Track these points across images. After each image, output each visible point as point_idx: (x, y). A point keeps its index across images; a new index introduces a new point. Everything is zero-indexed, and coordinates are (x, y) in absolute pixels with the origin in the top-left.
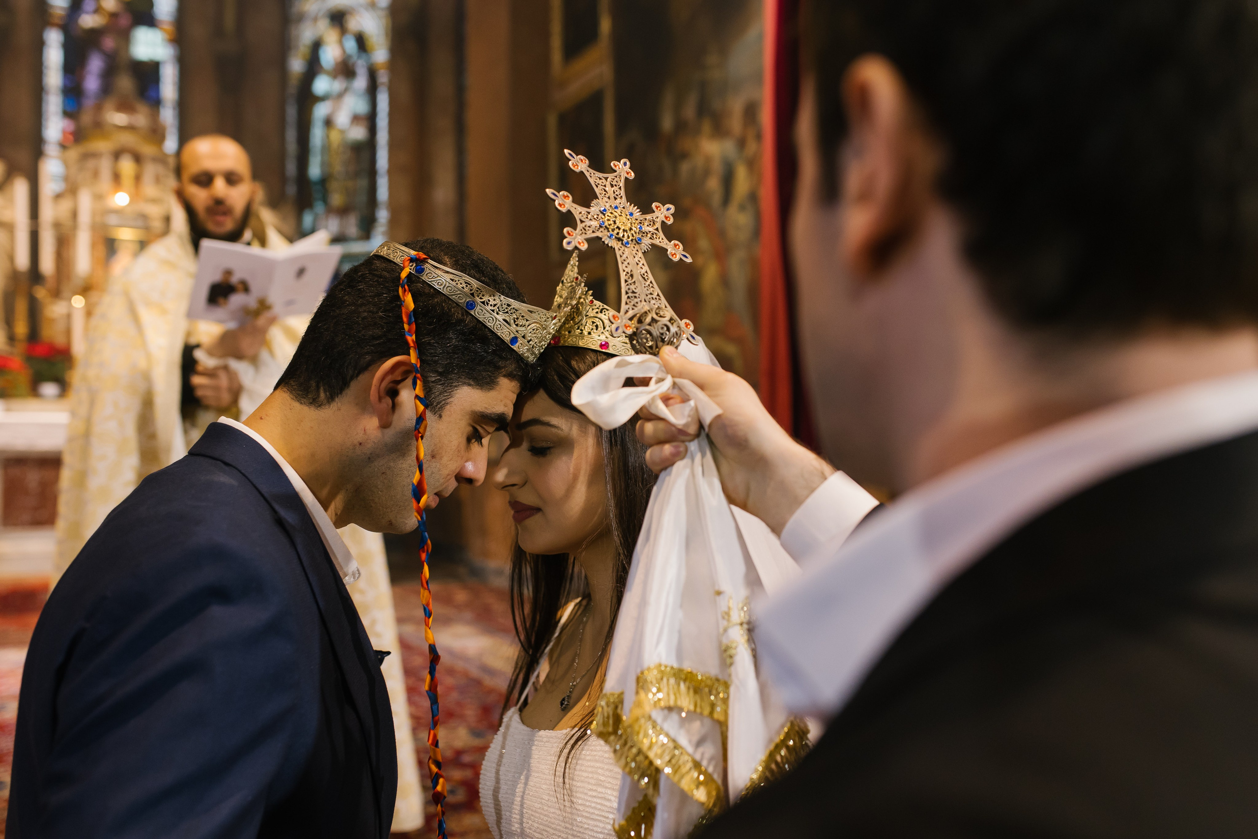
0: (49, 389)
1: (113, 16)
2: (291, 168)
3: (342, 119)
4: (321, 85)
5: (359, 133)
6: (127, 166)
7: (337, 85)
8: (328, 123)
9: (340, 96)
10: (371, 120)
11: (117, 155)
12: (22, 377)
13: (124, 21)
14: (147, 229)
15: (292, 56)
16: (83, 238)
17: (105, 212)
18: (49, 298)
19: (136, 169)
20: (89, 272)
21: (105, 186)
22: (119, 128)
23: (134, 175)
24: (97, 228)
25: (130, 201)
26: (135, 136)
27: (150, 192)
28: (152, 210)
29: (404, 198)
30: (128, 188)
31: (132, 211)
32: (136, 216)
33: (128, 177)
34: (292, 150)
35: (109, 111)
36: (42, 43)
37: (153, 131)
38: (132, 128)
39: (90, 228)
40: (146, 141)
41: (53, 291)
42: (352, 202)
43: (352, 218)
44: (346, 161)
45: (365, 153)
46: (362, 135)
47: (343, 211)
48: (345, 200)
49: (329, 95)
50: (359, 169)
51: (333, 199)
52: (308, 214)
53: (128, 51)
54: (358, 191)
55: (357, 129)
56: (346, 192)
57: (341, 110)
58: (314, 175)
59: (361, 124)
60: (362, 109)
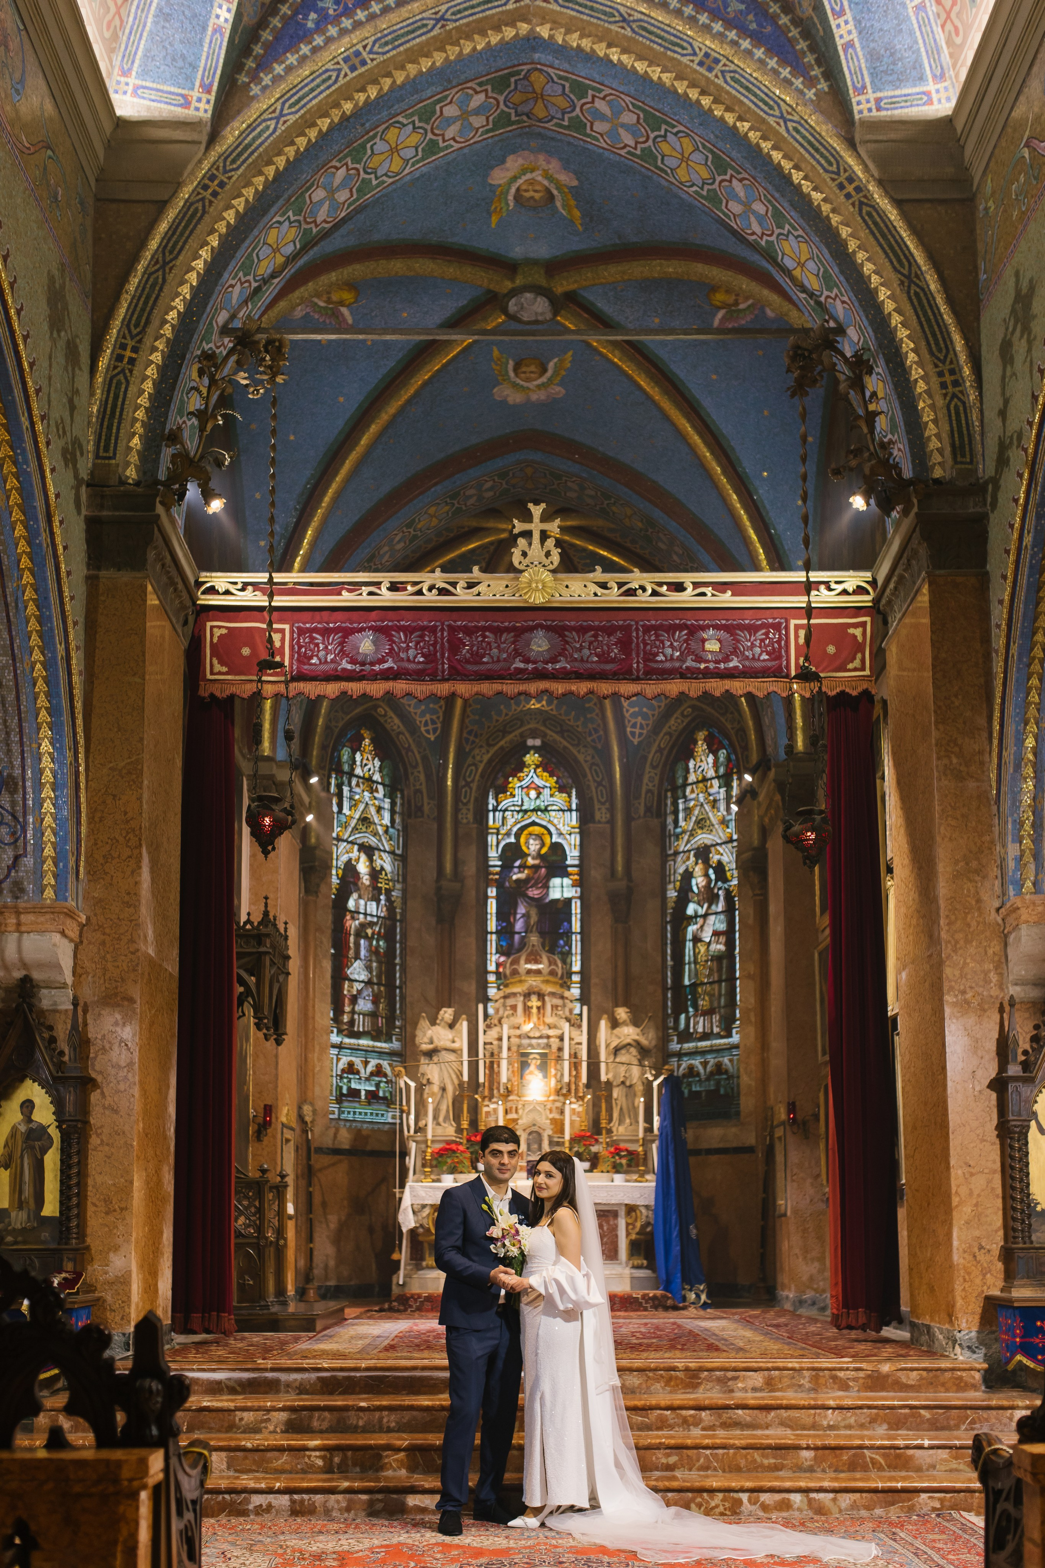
2: (671, 978)
3: (707, 936)
4: (691, 909)
5: (719, 947)
6: (535, 1003)
8: (696, 940)
9: (705, 916)
10: (729, 933)
13: (543, 872)
14: (548, 1046)
15: (671, 886)
16: (505, 1053)
17: (520, 1037)
18: (484, 1098)
19: (539, 1004)
20: (509, 1080)
21: (520, 1018)
22: (529, 972)
23: (538, 1008)
24: (514, 1049)
25: (536, 1027)
26: (539, 979)
27: (549, 1020)
28: (551, 1032)
29: (752, 1000)
30: (534, 1018)
31: (537, 1034)
32: (540, 1037)
33: (534, 1010)
34: (670, 963)
35: (522, 961)
36: (486, 897)
37: (552, 973)
38: (538, 972)
39: (509, 1049)
40: (547, 982)
41: (486, 1093)
42: (716, 1004)
43: (716, 1018)
44: (711, 969)
45: (725, 962)
46: (722, 947)
47: (709, 1013)
48: (711, 1002)
49: (696, 916)
50: (720, 976)
51: (701, 1003)
52: (683, 1016)
53: (547, 894)
54: (720, 995)
55: (717, 943)
56: (711, 996)
57: (706, 928)
58: (687, 982)
59: (722, 939)
60: (722, 927)
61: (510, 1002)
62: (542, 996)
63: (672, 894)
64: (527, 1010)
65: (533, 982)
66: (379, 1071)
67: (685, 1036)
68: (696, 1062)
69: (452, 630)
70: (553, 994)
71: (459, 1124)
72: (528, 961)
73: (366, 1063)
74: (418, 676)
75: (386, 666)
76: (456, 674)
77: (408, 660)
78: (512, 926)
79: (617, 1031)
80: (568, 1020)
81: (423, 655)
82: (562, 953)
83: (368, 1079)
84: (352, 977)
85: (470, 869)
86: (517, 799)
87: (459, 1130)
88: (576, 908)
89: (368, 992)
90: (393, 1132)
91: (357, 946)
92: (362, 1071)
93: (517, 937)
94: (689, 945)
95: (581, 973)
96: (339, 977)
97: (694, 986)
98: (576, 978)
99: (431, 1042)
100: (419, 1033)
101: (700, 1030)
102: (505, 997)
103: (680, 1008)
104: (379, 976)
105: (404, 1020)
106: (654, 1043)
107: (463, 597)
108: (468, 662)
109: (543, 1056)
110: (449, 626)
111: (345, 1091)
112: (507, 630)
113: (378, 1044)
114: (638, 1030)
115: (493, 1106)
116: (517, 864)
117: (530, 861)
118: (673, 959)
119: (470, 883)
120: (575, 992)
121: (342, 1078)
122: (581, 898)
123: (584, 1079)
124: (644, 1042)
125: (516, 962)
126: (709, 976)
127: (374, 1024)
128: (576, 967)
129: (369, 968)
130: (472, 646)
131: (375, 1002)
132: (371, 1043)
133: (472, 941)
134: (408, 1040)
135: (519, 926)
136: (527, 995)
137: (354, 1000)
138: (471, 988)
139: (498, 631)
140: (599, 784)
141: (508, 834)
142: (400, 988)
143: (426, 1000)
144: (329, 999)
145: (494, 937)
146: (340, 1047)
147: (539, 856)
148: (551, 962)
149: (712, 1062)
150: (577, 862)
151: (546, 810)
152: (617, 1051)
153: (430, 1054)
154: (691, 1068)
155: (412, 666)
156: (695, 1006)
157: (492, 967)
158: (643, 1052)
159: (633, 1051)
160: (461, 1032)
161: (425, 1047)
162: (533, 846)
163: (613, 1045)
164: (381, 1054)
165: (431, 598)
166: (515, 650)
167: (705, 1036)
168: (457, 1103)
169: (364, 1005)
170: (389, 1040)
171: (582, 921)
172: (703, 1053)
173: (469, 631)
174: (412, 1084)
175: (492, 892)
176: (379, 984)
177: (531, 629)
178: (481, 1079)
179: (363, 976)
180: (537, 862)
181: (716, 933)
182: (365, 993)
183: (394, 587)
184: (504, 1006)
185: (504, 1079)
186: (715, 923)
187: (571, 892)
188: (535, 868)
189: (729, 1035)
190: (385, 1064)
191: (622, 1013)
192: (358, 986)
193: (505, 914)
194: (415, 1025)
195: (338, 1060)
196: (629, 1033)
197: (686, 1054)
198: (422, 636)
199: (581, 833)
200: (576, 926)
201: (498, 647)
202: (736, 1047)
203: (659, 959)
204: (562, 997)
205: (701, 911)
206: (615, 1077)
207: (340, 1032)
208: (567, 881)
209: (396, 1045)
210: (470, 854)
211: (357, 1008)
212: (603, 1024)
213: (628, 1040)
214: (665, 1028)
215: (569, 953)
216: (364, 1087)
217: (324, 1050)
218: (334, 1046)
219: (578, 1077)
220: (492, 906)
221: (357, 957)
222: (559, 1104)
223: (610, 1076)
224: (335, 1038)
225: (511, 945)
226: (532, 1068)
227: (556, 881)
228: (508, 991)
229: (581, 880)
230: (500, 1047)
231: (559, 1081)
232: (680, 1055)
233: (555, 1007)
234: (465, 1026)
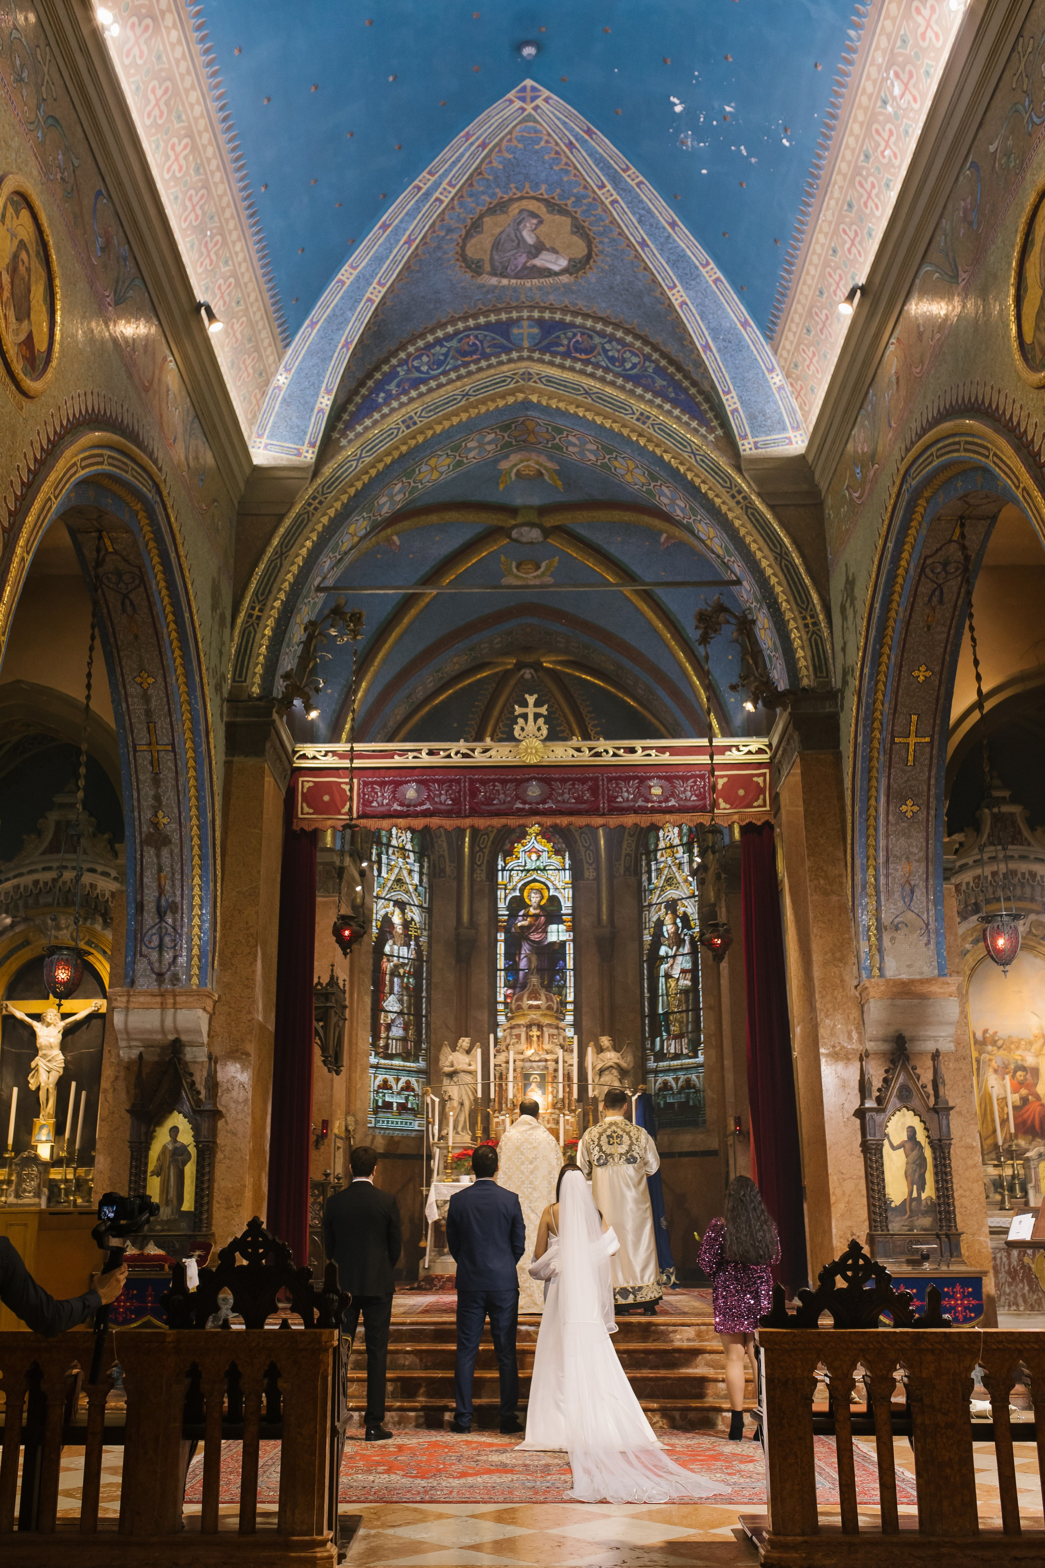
2: (647, 1007)
3: (676, 973)
4: (663, 951)
5: (686, 983)
6: (535, 1032)
7: (672, 950)
8: (668, 976)
9: (674, 957)
10: (694, 971)
13: (543, 920)
14: (546, 1068)
15: (646, 932)
16: (511, 1077)
17: (523, 1060)
18: (494, 1111)
19: (539, 1033)
20: (514, 1096)
21: (523, 1045)
22: (531, 1007)
23: (538, 1037)
24: (519, 1070)
25: (536, 1053)
26: (539, 1013)
27: (547, 1046)
28: (548, 1057)
29: (713, 1027)
30: (535, 1045)
31: (537, 1058)
32: (540, 1061)
33: (535, 1039)
34: (647, 995)
35: (525, 999)
36: (496, 941)
37: (549, 1008)
38: (538, 1007)
39: (515, 1070)
40: (545, 1015)
41: (497, 1107)
42: (684, 1030)
43: (685, 1041)
44: (680, 1001)
45: (691, 995)
46: (688, 983)
47: (679, 1037)
48: (681, 1028)
49: (667, 957)
50: (688, 1006)
51: (672, 1028)
52: (658, 1039)
53: (546, 938)
54: (688, 1022)
55: (685, 979)
56: (681, 1022)
57: (675, 966)
58: (661, 1011)
59: (689, 976)
60: (688, 966)
61: (515, 1031)
62: (540, 1027)
63: (647, 938)
64: (529, 1038)
65: (534, 1016)
66: (408, 1087)
67: (660, 1056)
68: (670, 1078)
69: (472, 782)
70: (549, 1025)
71: (474, 1133)
72: (529, 999)
73: (398, 1080)
74: (448, 814)
75: (425, 807)
76: (475, 812)
77: (441, 803)
78: (516, 964)
79: (602, 1055)
80: (562, 1047)
81: (451, 799)
82: (558, 986)
83: (399, 1093)
84: (387, 1009)
85: (483, 918)
86: (521, 861)
88: (570, 949)
89: (400, 1021)
90: (421, 1137)
91: (391, 983)
92: (394, 1087)
93: (521, 973)
94: (662, 980)
95: (574, 1002)
96: (377, 1009)
97: (667, 1014)
98: (570, 1007)
99: (452, 1066)
100: (442, 1058)
101: (672, 1051)
102: (511, 1028)
103: (655, 1033)
104: (409, 1008)
105: (429, 1043)
106: (632, 1065)
107: (479, 759)
108: (483, 804)
109: (542, 1077)
110: (470, 779)
111: (380, 1104)
112: (511, 781)
113: (408, 1064)
114: (618, 1055)
115: (502, 1118)
116: (521, 913)
117: (532, 911)
118: (649, 991)
119: (483, 929)
120: (570, 1018)
121: (378, 1093)
122: (574, 941)
123: (575, 1095)
124: (624, 1064)
125: (520, 999)
126: (678, 1006)
127: (405, 1047)
128: (570, 998)
129: (401, 1001)
130: (485, 793)
131: (406, 1029)
132: (402, 1063)
133: (485, 977)
134: (433, 1061)
135: (523, 964)
136: (529, 1026)
137: (389, 1027)
138: (484, 1016)
139: (504, 782)
140: (587, 848)
141: (514, 889)
142: (426, 1016)
143: (447, 1027)
144: (369, 1028)
145: (503, 973)
146: (376, 1067)
147: (539, 906)
148: (548, 999)
149: (682, 1078)
150: (570, 912)
151: (544, 869)
152: (601, 1072)
153: (451, 1075)
154: (665, 1083)
155: (443, 807)
156: (668, 1031)
157: (501, 998)
158: (623, 1073)
159: (615, 1072)
160: (476, 1056)
161: (447, 1069)
162: (534, 899)
163: (599, 1067)
164: (409, 1072)
165: (457, 760)
166: (516, 795)
167: (677, 1056)
168: (472, 1115)
169: (397, 1032)
170: (416, 1060)
171: (574, 959)
172: (675, 1070)
173: (484, 782)
174: (437, 1100)
175: (501, 936)
176: (408, 1014)
177: (528, 780)
178: (492, 1096)
179: (396, 1008)
180: (537, 911)
181: (683, 971)
182: (397, 1022)
183: (431, 753)
184: (511, 1035)
185: (510, 1096)
186: (683, 963)
187: (565, 936)
188: (536, 916)
189: (696, 1056)
190: (413, 1080)
191: (605, 1041)
192: (391, 1016)
193: (512, 954)
194: (439, 1049)
195: (375, 1078)
196: (611, 1057)
197: (661, 1071)
198: (450, 786)
199: (573, 888)
200: (570, 964)
201: (504, 793)
202: (701, 1066)
203: (638, 992)
204: (557, 1028)
205: (671, 953)
206: (600, 1093)
207: (377, 1054)
208: (562, 927)
209: (422, 1064)
210: (483, 906)
211: (391, 1034)
212: (590, 1051)
213: (610, 1064)
214: (644, 1049)
215: (564, 986)
216: (396, 1100)
217: (364, 1071)
218: (372, 1067)
219: (570, 1093)
220: (501, 948)
221: (391, 992)
222: (555, 1116)
223: (596, 1093)
224: (373, 1060)
225: (516, 979)
226: (533, 1086)
227: (553, 927)
228: (514, 1022)
229: (573, 926)
230: (508, 1069)
231: (555, 1097)
232: (656, 1072)
233: (551, 1036)
234: (478, 1052)
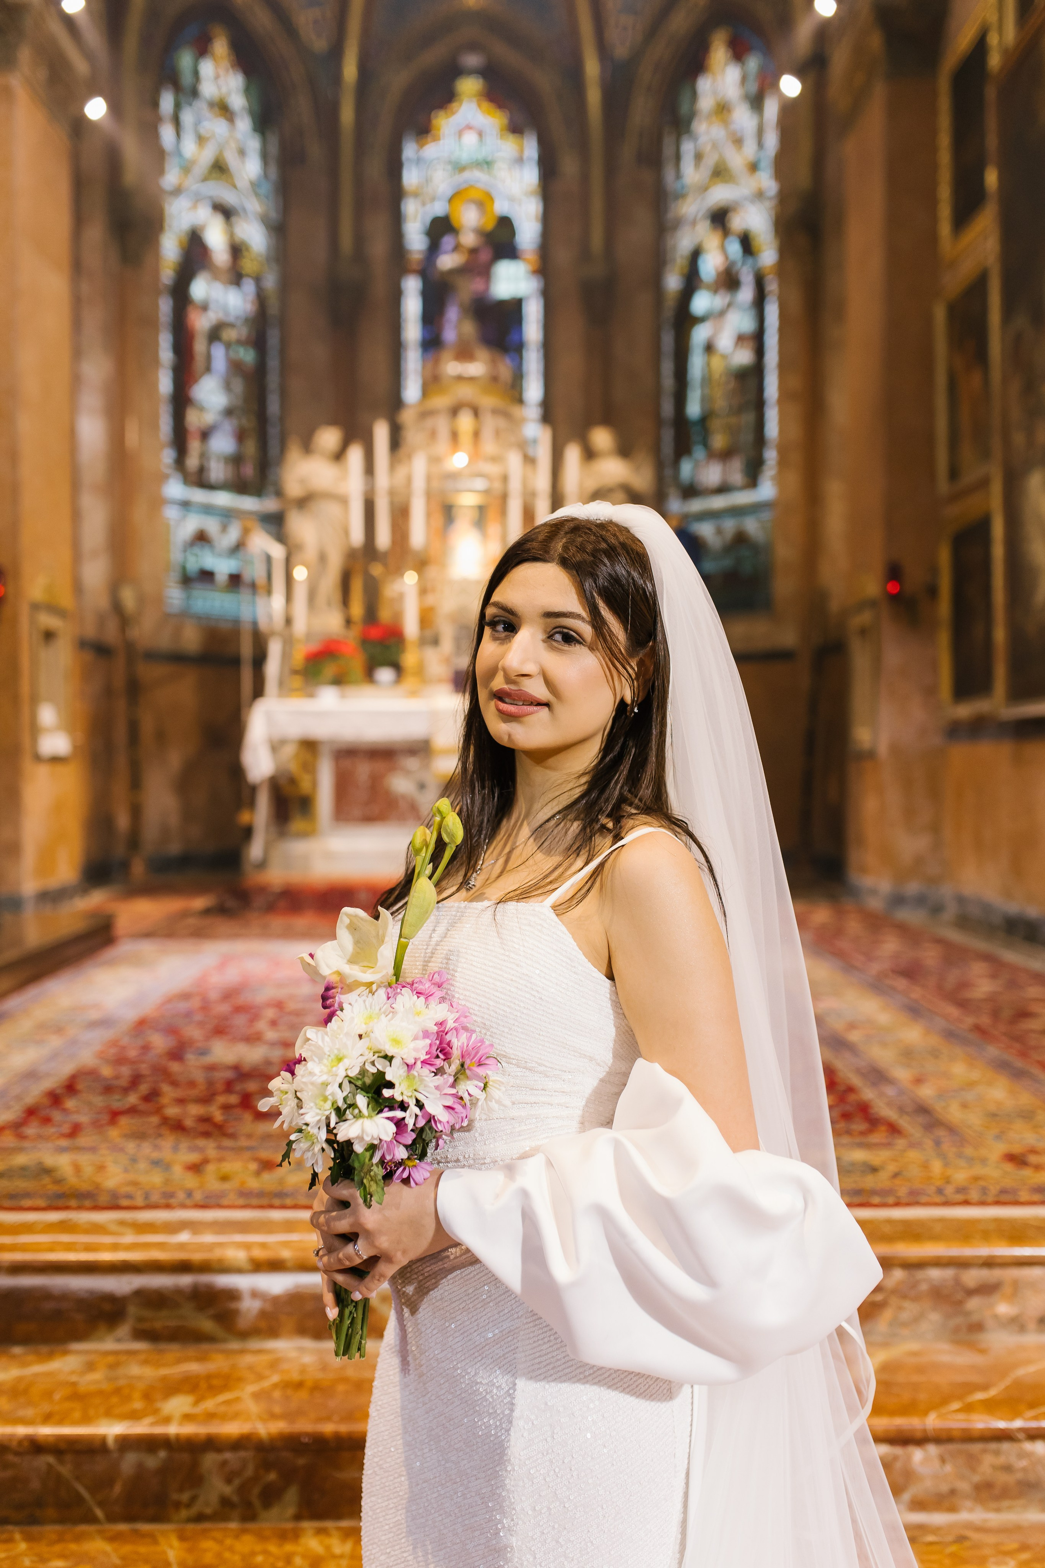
0: (385, 675)
1: (473, 251)
2: (668, 408)
3: (725, 342)
4: (700, 304)
5: (742, 358)
6: (465, 422)
7: (718, 301)
8: (710, 348)
9: (723, 312)
10: (757, 339)
11: (455, 411)
12: (356, 663)
13: (485, 256)
14: (488, 490)
16: (419, 509)
17: (443, 477)
18: (386, 572)
19: (473, 425)
21: (442, 447)
22: (458, 376)
23: (472, 431)
24: (434, 497)
25: (469, 462)
26: (475, 386)
27: (490, 450)
30: (466, 448)
33: (466, 435)
34: (670, 385)
35: (448, 362)
36: (402, 290)
37: (494, 379)
38: (472, 377)
39: (426, 497)
40: (485, 392)
41: (391, 564)
42: (735, 443)
43: (736, 462)
44: (729, 393)
45: (750, 380)
46: (747, 358)
47: (727, 456)
48: (730, 438)
49: (708, 314)
50: (743, 400)
51: (714, 442)
52: (687, 460)
53: (490, 289)
54: (740, 429)
55: (740, 352)
57: (724, 331)
58: (694, 414)
59: (749, 345)
60: (748, 327)
61: (429, 423)
62: (476, 412)
63: (672, 281)
64: (456, 433)
65: (466, 392)
66: (241, 544)
67: (691, 489)
70: (495, 411)
71: (347, 613)
72: (457, 363)
73: (224, 531)
79: (594, 467)
80: (521, 454)
83: (227, 555)
85: (378, 248)
86: (449, 147)
87: (348, 622)
88: (534, 310)
89: (228, 425)
91: (209, 358)
92: (219, 541)
97: (705, 417)
99: (306, 484)
109: (479, 508)
111: (188, 571)
113: (244, 501)
114: (628, 464)
115: (400, 582)
116: (448, 244)
117: (467, 240)
118: (672, 379)
119: (377, 269)
121: (187, 551)
122: (542, 294)
124: (637, 483)
125: (438, 363)
126: (727, 402)
129: (228, 390)
131: (240, 440)
137: (206, 435)
146: (184, 504)
147: (480, 232)
148: (492, 364)
150: (535, 240)
156: (706, 447)
160: (350, 467)
161: (292, 493)
163: (590, 487)
164: (247, 516)
167: (720, 490)
169: (221, 445)
171: (542, 328)
174: (277, 552)
175: (412, 284)
176: (244, 415)
178: (383, 543)
179: (220, 400)
180: (475, 240)
181: (738, 338)
182: (222, 428)
185: (417, 539)
186: (739, 322)
187: (526, 285)
192: (210, 417)
196: (613, 469)
202: (767, 504)
204: (511, 416)
205: (717, 306)
207: (184, 481)
208: (520, 268)
209: (271, 502)
210: (377, 226)
211: (211, 448)
212: (573, 456)
213: (614, 479)
216: (223, 567)
217: (155, 508)
218: (173, 502)
220: (412, 304)
221: (210, 370)
224: (175, 490)
226: (465, 525)
227: (502, 269)
229: (542, 265)
230: (414, 496)
233: (497, 433)
234: (355, 455)
